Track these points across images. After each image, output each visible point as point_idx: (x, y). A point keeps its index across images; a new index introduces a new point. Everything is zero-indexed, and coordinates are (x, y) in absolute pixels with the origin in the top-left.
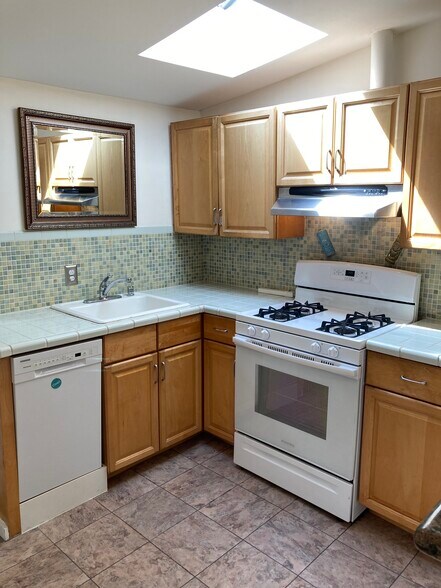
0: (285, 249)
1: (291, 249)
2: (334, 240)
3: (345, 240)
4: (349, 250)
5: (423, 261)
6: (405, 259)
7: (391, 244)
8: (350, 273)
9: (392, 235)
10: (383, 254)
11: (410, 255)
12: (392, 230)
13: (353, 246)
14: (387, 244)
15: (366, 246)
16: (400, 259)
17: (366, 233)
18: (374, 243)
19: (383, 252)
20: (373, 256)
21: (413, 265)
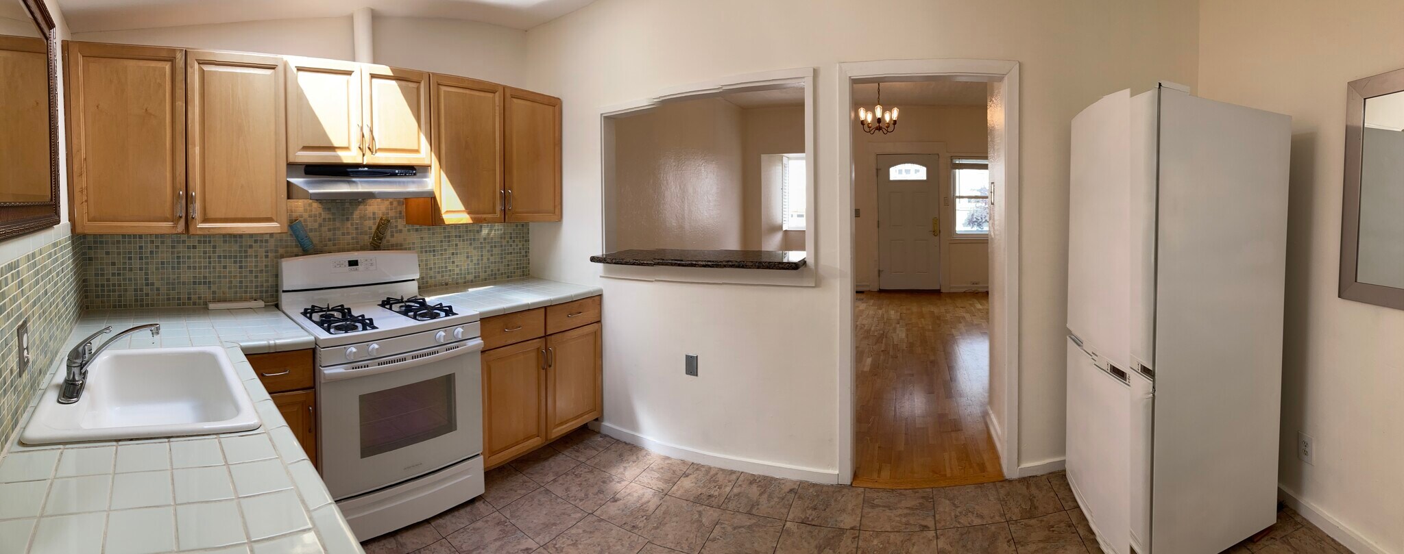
0: (241, 247)
1: (251, 247)
2: (311, 230)
3: (324, 229)
4: (330, 240)
5: (405, 239)
6: (388, 241)
7: (374, 228)
8: (353, 263)
9: (374, 219)
10: (367, 239)
11: (392, 236)
12: (374, 213)
13: (334, 234)
14: (370, 228)
15: (348, 234)
16: (384, 242)
17: (348, 219)
18: (357, 229)
19: (366, 237)
20: (357, 243)
21: (397, 245)
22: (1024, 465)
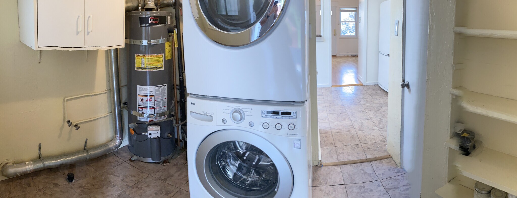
22: (367, 82)
